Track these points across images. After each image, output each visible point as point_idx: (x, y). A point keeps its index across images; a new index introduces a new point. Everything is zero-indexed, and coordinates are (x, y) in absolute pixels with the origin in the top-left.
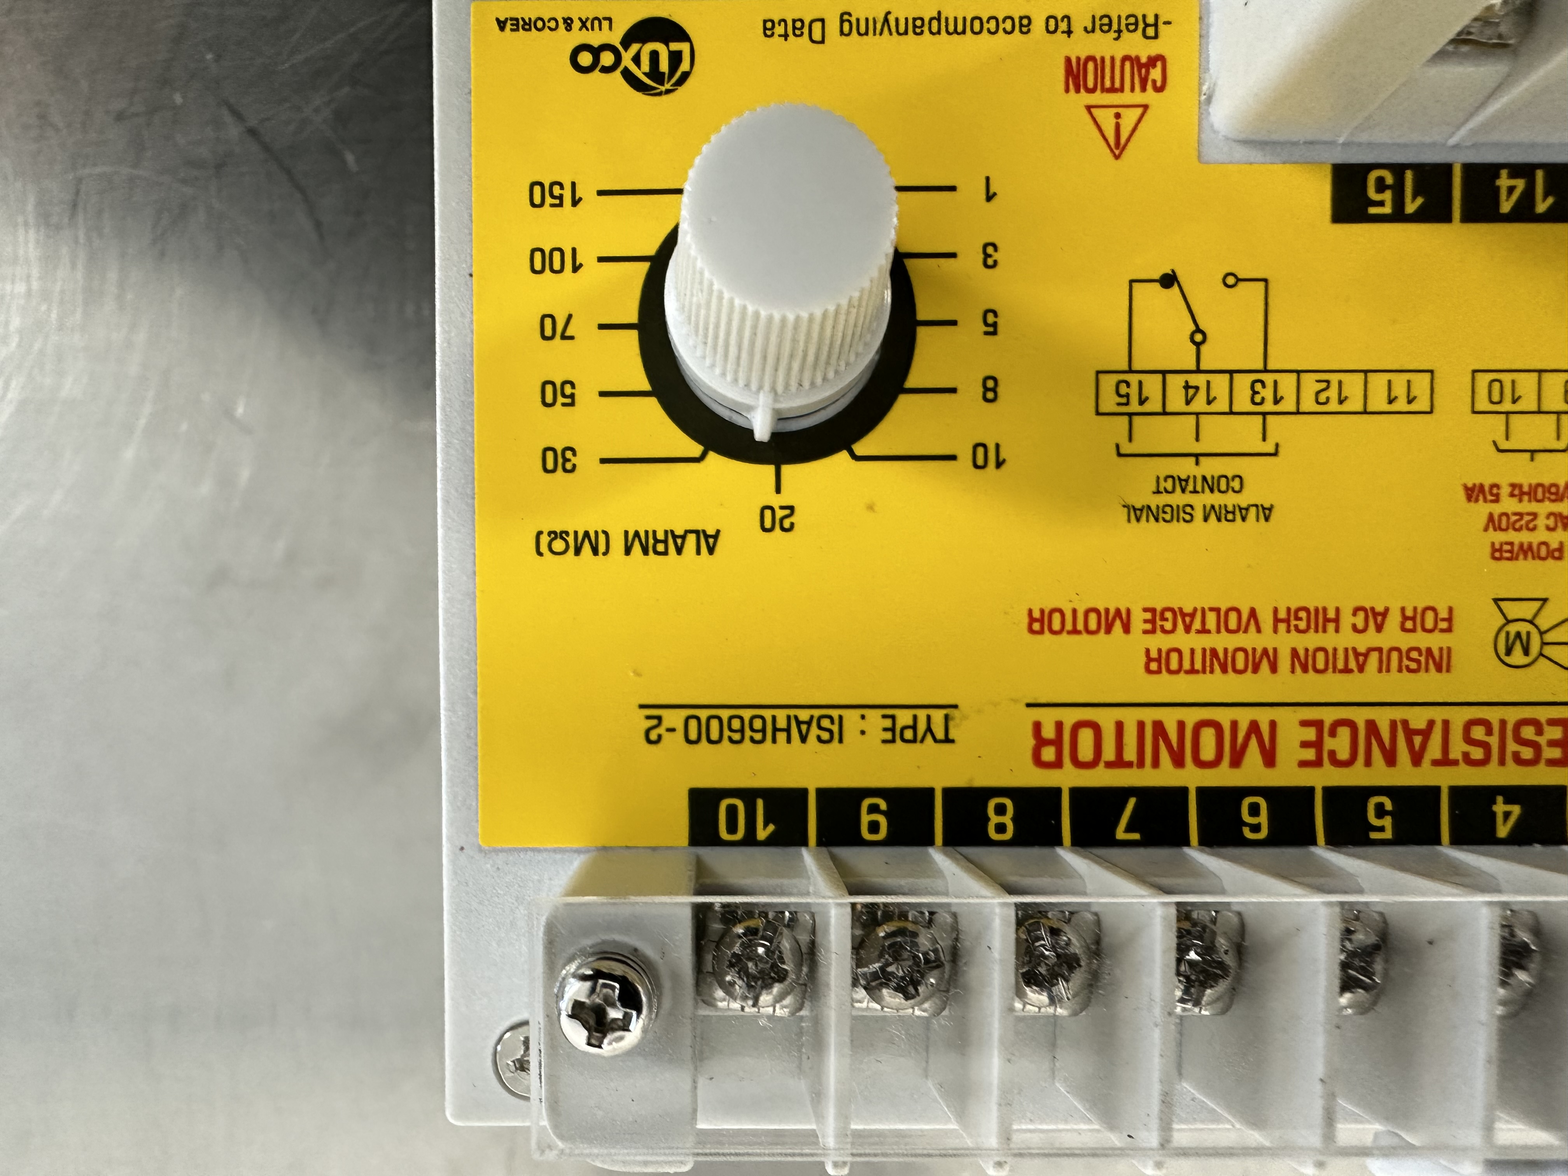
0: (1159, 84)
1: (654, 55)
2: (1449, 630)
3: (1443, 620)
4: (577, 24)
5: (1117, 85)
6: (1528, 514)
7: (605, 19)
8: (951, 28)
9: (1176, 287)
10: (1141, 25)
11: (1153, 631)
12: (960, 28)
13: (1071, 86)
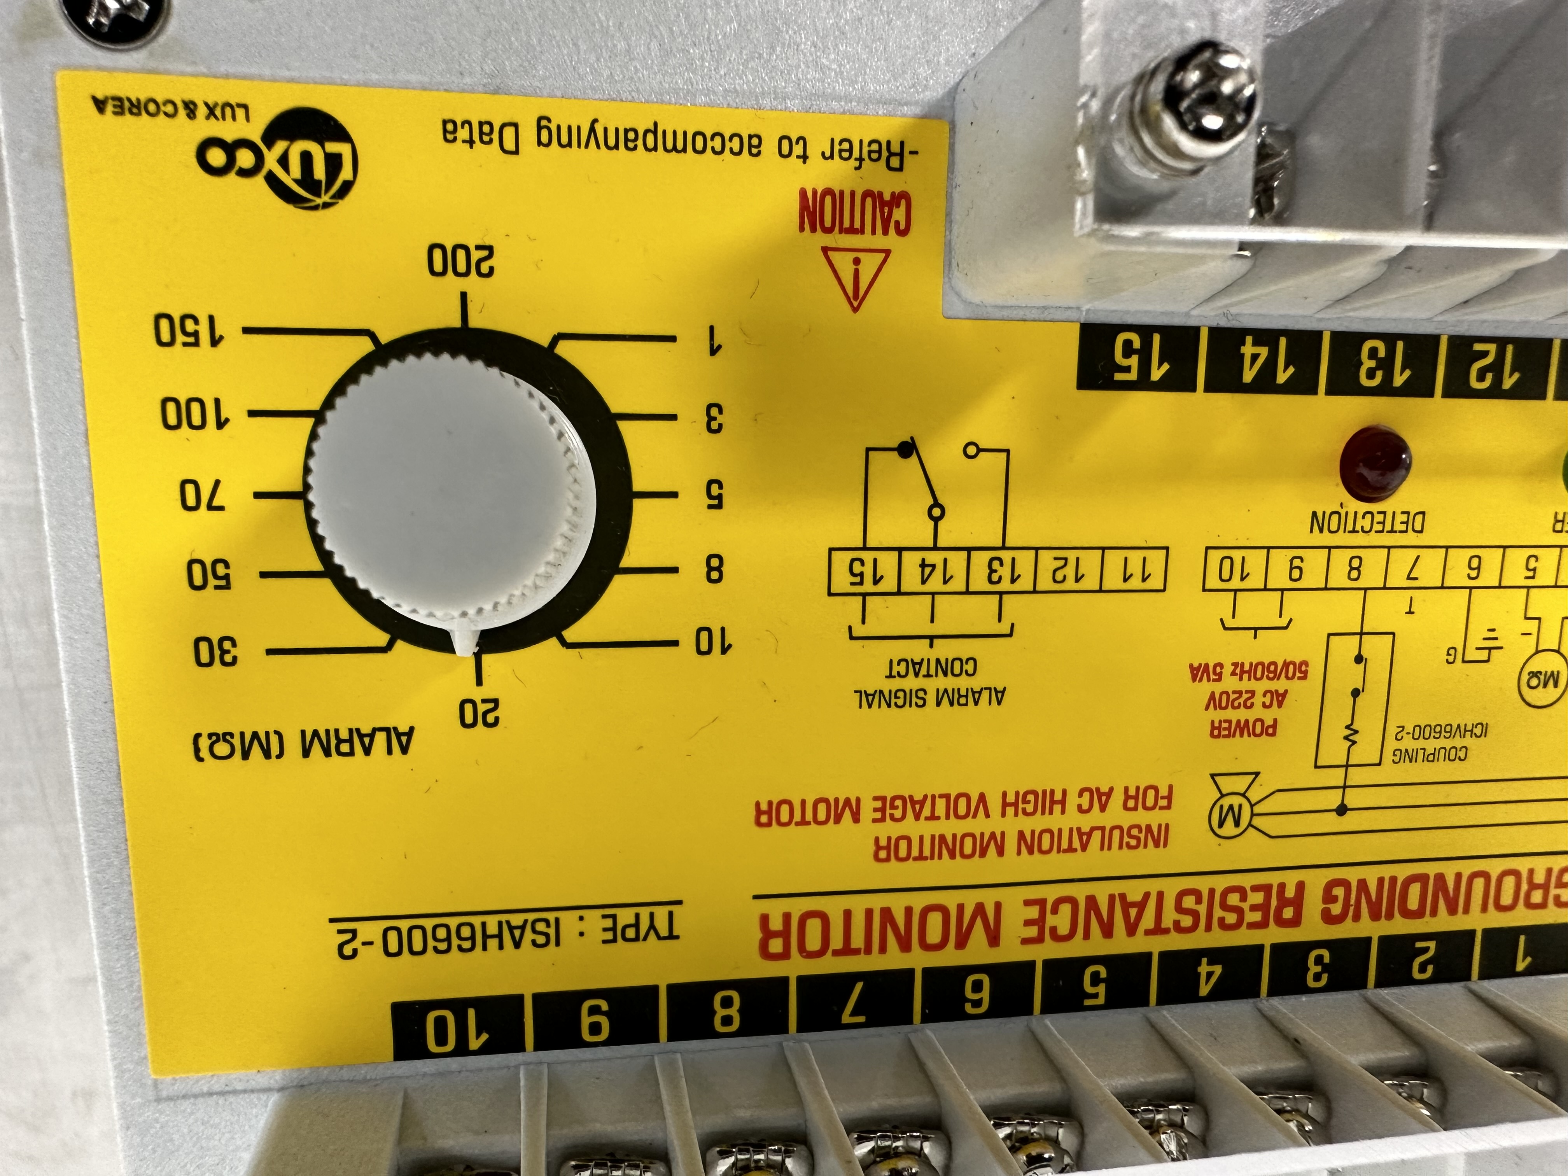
0: (902, 226)
1: (306, 158)
2: (1169, 807)
3: (1163, 798)
4: (202, 111)
5: (857, 225)
6: (1247, 692)
7: (240, 105)
8: (670, 145)
9: (914, 456)
10: (885, 154)
11: (882, 820)
12: (680, 146)
13: (807, 226)
